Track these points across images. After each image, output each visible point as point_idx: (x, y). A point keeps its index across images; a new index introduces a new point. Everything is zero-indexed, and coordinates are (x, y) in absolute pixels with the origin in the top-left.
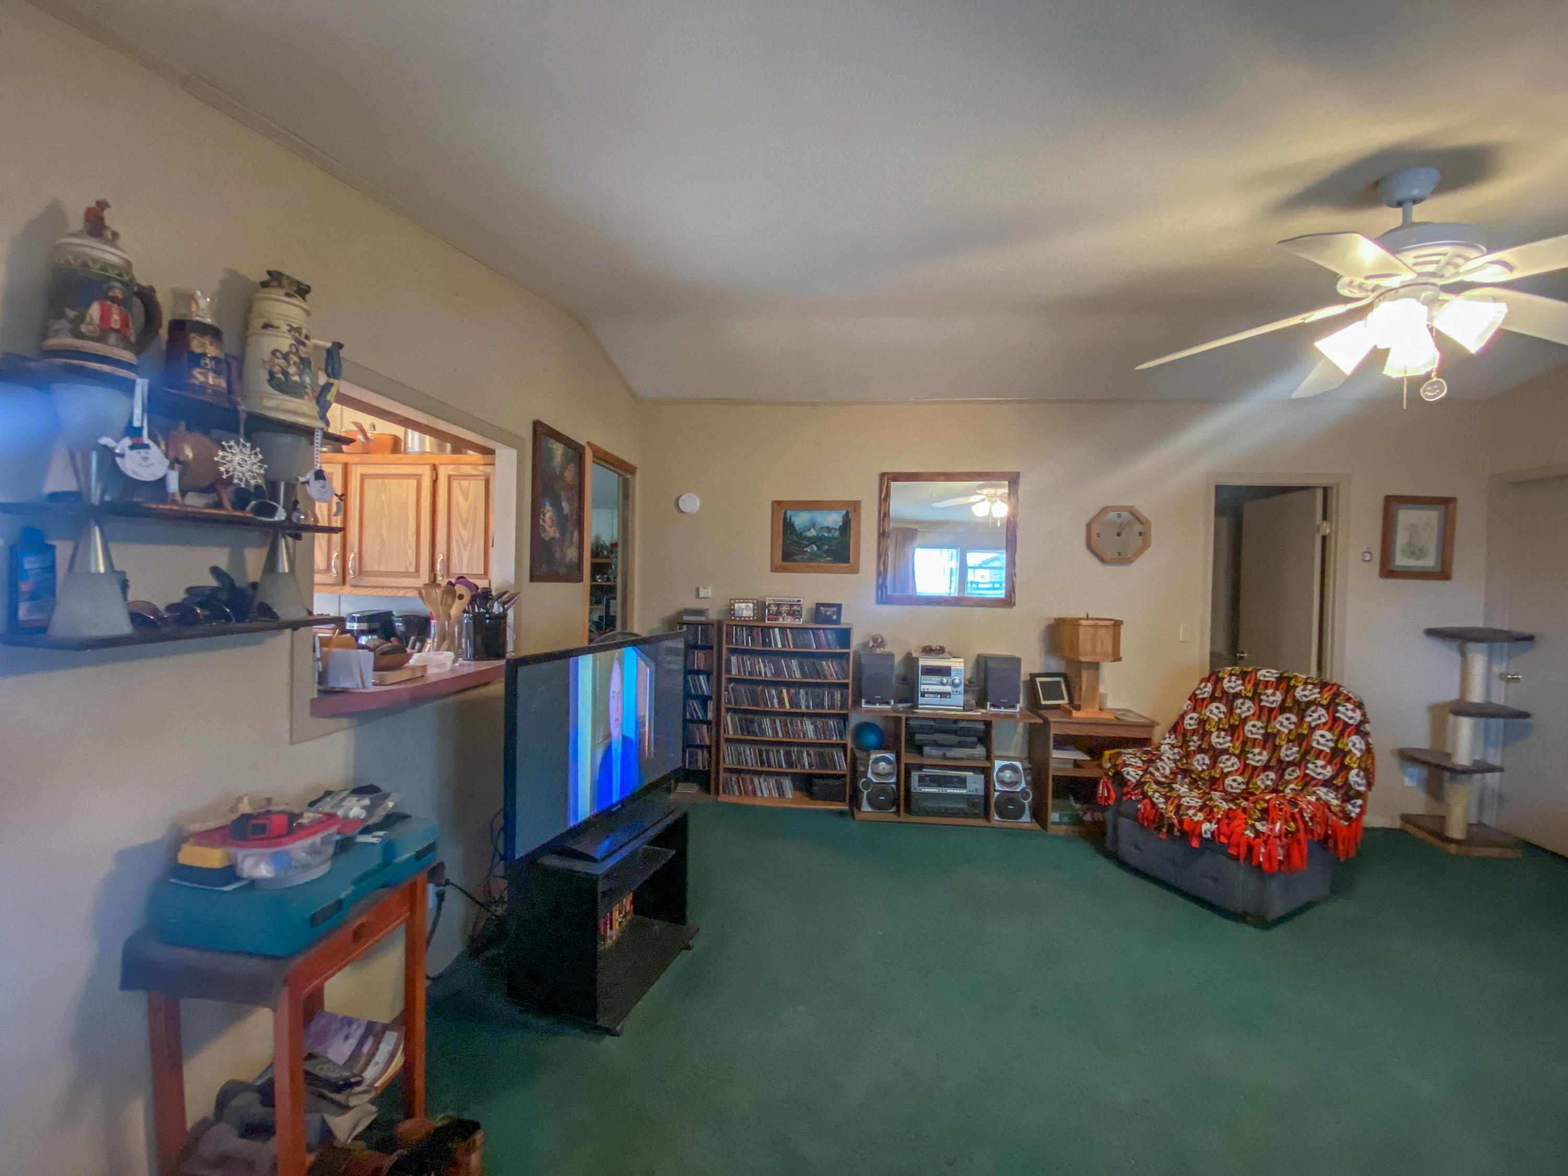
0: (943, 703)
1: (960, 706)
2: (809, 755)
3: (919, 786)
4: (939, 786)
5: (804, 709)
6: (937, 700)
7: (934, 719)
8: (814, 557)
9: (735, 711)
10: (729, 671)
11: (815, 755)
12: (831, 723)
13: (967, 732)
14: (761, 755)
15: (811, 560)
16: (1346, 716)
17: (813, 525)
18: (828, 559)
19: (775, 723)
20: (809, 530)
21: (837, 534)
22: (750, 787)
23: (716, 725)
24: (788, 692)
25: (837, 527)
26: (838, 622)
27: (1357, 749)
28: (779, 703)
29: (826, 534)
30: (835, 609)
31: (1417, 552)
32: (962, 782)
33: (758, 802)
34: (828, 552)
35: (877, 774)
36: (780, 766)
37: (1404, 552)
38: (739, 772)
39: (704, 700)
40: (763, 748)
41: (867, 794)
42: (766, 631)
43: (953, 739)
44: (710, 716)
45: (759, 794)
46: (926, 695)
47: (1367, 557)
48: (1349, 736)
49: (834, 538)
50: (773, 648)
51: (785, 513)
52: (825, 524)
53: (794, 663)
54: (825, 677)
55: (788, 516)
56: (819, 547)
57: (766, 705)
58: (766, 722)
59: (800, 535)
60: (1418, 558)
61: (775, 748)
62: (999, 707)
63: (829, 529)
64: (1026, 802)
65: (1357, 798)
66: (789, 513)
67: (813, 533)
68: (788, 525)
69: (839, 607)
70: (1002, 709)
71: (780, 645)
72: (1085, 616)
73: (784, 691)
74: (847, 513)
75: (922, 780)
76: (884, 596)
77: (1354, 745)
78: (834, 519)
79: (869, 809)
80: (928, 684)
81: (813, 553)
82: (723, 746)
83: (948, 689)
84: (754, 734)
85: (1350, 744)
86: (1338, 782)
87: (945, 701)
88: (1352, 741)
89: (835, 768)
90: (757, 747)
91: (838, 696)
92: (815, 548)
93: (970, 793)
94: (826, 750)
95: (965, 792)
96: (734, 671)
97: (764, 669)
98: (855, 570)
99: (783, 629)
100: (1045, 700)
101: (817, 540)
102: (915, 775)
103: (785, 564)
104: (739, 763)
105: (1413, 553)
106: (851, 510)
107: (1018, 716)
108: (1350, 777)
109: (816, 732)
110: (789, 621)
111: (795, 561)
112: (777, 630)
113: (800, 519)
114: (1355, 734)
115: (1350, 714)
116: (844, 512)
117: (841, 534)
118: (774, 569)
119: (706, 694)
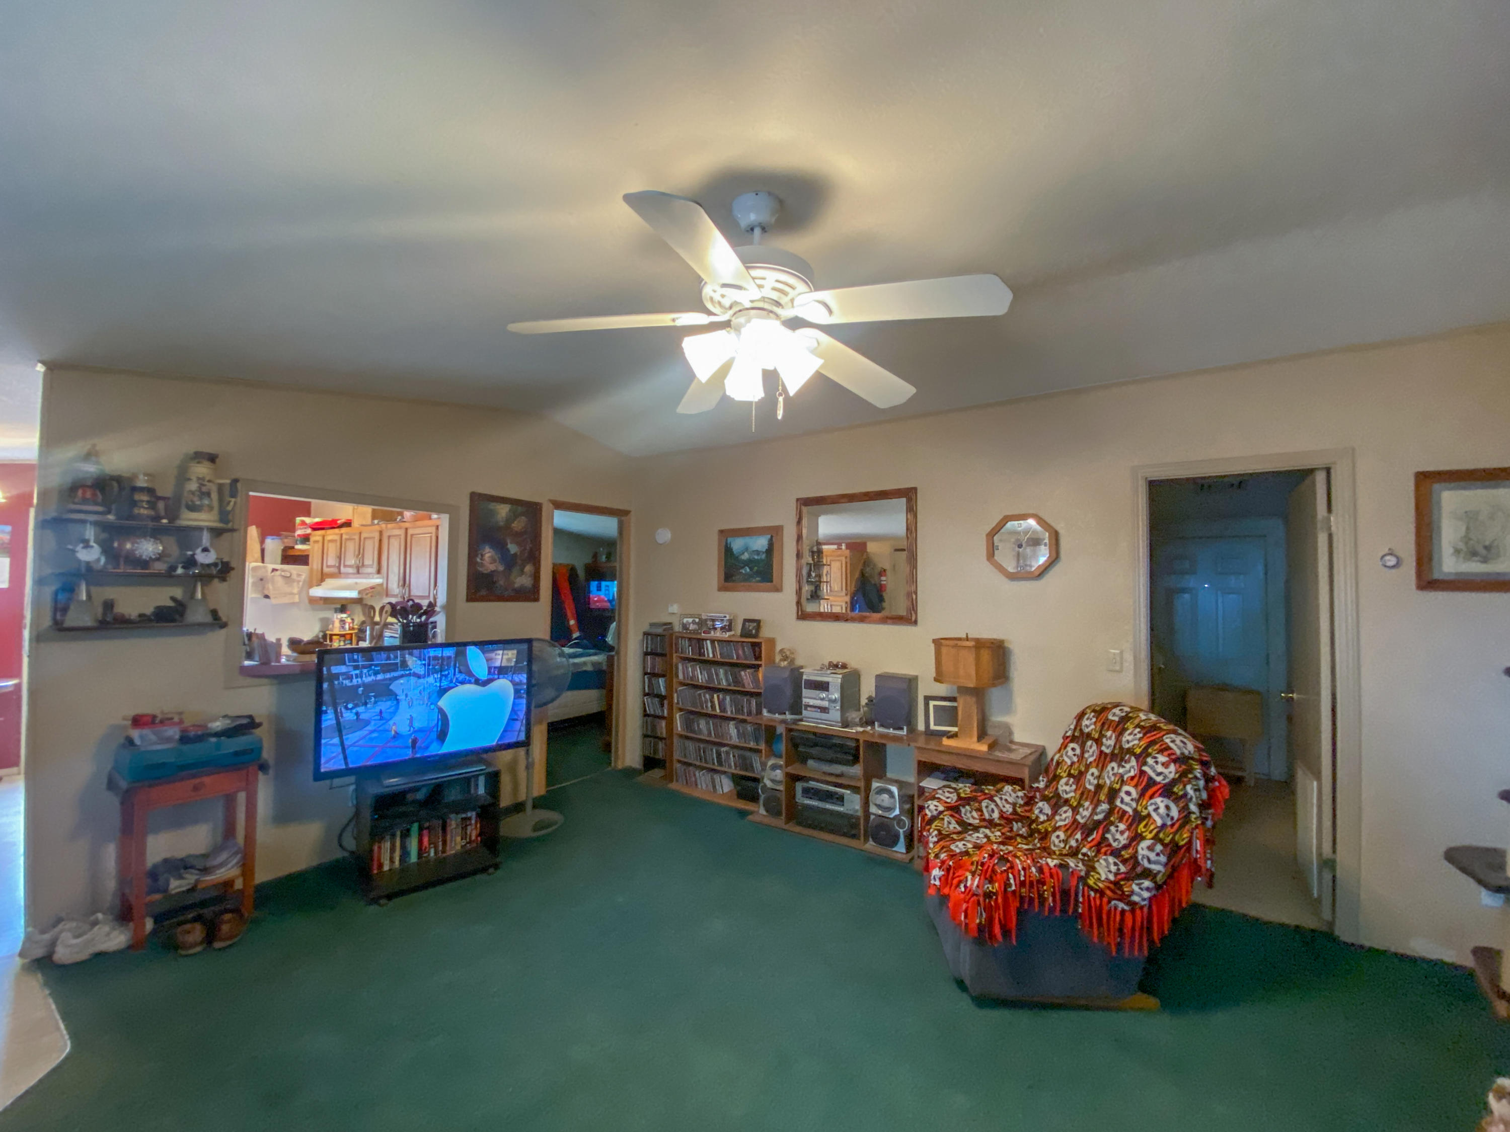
0: (823, 718)
1: (838, 722)
2: (734, 756)
3: (803, 796)
4: (820, 800)
5: (729, 714)
6: (818, 715)
7: (815, 734)
8: (747, 578)
9: (681, 710)
10: (677, 676)
11: (738, 756)
12: (749, 729)
13: (841, 748)
14: (700, 750)
15: (745, 580)
16: (1154, 771)
17: (747, 549)
18: (758, 579)
19: (709, 724)
20: (743, 553)
21: (764, 556)
22: (693, 779)
23: (670, 721)
24: (718, 697)
25: (764, 550)
26: (756, 636)
27: (1158, 814)
28: (712, 706)
29: (756, 557)
30: (755, 624)
31: (1483, 552)
32: (841, 799)
33: (696, 794)
34: (758, 573)
35: (773, 781)
36: (714, 764)
37: (1457, 551)
38: (685, 764)
39: (662, 698)
40: (702, 746)
41: (764, 798)
42: (700, 641)
43: (830, 754)
44: (666, 714)
45: (700, 786)
46: (809, 709)
47: (1391, 561)
48: (1151, 797)
49: (762, 560)
50: (706, 658)
51: (727, 540)
52: (755, 548)
53: (722, 671)
54: (744, 686)
55: (729, 542)
56: (751, 569)
57: (703, 708)
58: (702, 723)
59: (737, 558)
60: (1485, 560)
61: (710, 747)
62: (888, 728)
63: (758, 552)
64: (901, 831)
65: (1146, 878)
66: (729, 540)
67: (746, 556)
68: (728, 551)
69: (758, 622)
70: (891, 730)
71: (711, 655)
72: (965, 636)
73: (715, 696)
74: (772, 537)
75: (807, 792)
76: (800, 613)
77: (1156, 810)
78: (760, 543)
79: (764, 813)
80: (810, 697)
81: (746, 574)
82: (676, 740)
83: (825, 704)
84: (694, 732)
85: (1151, 808)
86: (1126, 854)
87: (824, 716)
88: (1155, 804)
89: (754, 772)
90: (697, 744)
91: (754, 702)
92: (748, 570)
93: (846, 812)
94: (748, 754)
95: (842, 809)
96: (681, 676)
97: (701, 677)
98: (778, 589)
99: (713, 642)
100: (935, 725)
101: (750, 563)
102: (799, 786)
103: (727, 584)
104: (685, 756)
105: (1474, 554)
106: (775, 533)
107: (905, 738)
108: (1139, 849)
109: (739, 735)
110: (718, 634)
111: (734, 581)
112: (708, 642)
113: (737, 544)
114: (1160, 795)
115: (1160, 768)
116: (769, 536)
117: (767, 556)
118: (721, 589)
119: (663, 694)
